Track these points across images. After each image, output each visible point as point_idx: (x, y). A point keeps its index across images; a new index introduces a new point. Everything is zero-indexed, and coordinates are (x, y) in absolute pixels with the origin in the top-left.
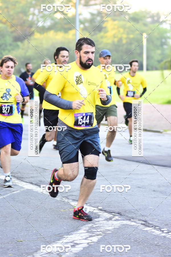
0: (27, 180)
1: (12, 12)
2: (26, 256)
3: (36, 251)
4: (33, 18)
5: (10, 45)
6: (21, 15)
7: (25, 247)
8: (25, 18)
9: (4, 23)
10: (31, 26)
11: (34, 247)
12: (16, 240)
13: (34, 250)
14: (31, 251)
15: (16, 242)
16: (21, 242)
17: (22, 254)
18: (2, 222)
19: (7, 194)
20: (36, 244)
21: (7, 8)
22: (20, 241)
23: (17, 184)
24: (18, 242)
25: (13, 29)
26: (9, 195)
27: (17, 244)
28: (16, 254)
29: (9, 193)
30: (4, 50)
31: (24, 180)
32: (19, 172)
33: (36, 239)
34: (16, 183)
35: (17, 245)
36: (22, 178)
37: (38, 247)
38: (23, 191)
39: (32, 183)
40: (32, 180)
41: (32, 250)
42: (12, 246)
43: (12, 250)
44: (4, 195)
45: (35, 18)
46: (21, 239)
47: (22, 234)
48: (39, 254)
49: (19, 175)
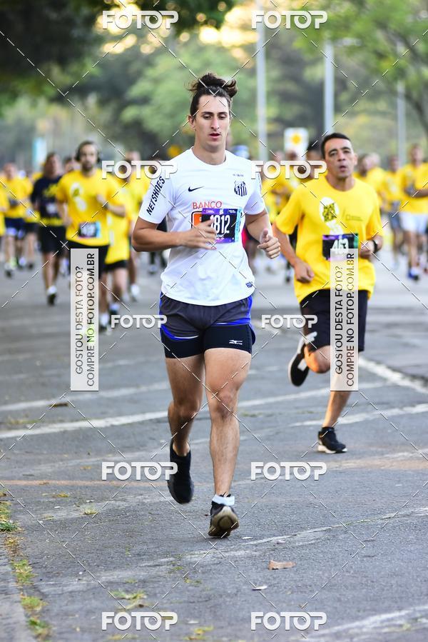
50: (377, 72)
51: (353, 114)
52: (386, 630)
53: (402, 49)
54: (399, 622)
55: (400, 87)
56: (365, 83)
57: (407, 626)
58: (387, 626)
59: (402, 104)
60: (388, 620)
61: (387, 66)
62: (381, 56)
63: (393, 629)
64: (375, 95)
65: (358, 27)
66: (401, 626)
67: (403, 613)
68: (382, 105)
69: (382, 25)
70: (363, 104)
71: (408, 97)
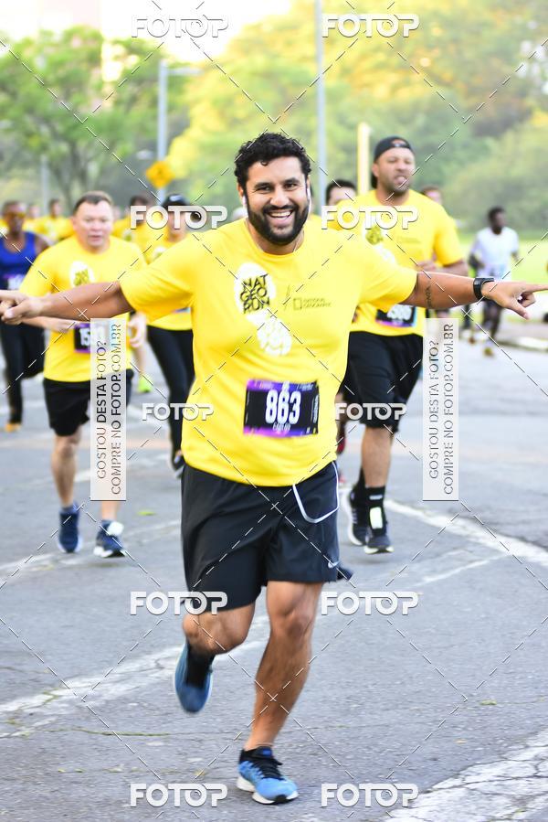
0: (510, 529)
1: (469, 54)
2: (505, 745)
3: (535, 733)
4: (529, 71)
5: (465, 146)
6: (496, 63)
7: (502, 720)
8: (506, 70)
9: (448, 85)
10: (523, 93)
11: (529, 722)
12: (477, 698)
13: (529, 729)
14: (521, 732)
15: (477, 705)
16: (491, 707)
17: (495, 740)
18: (439, 648)
19: (452, 568)
20: (533, 713)
21: (455, 41)
22: (489, 702)
23: (481, 541)
24: (483, 704)
25: (473, 101)
26: (457, 571)
27: (480, 712)
28: (476, 741)
29: (456, 567)
30: (447, 160)
31: (502, 531)
32: (489, 508)
33: (535, 699)
34: (477, 538)
35: (479, 715)
36: (496, 524)
37: (538, 720)
38: (499, 561)
39: (523, 539)
40: (523, 529)
41: (522, 728)
42: (465, 716)
43: (464, 729)
44: (444, 571)
45: (536, 70)
46: (493, 697)
47: (495, 683)
48: (542, 742)
49: (487, 515)
50: (25, 147)
51: (9, 178)
52: (35, 569)
53: (45, 130)
54: (44, 563)
55: (44, 158)
56: (17, 155)
57: (51, 566)
58: (36, 567)
59: (45, 173)
60: (37, 561)
61: (34, 142)
62: (29, 135)
63: (40, 568)
64: (25, 165)
65: (13, 112)
66: (45, 566)
67: (48, 556)
68: (30, 172)
69: (30, 110)
70: (15, 171)
71: (50, 165)
